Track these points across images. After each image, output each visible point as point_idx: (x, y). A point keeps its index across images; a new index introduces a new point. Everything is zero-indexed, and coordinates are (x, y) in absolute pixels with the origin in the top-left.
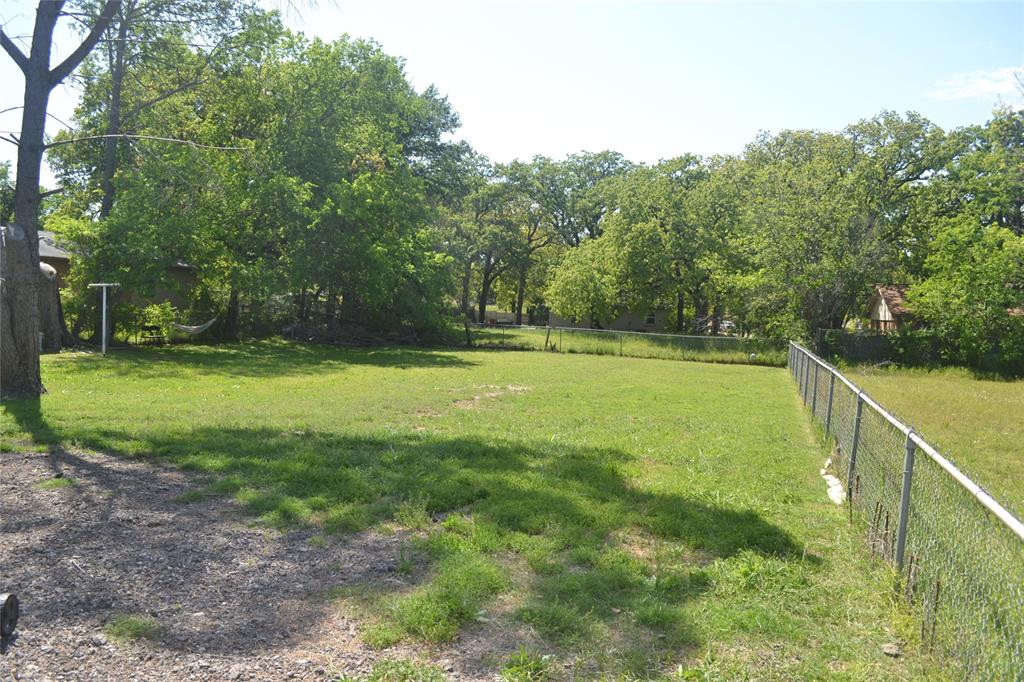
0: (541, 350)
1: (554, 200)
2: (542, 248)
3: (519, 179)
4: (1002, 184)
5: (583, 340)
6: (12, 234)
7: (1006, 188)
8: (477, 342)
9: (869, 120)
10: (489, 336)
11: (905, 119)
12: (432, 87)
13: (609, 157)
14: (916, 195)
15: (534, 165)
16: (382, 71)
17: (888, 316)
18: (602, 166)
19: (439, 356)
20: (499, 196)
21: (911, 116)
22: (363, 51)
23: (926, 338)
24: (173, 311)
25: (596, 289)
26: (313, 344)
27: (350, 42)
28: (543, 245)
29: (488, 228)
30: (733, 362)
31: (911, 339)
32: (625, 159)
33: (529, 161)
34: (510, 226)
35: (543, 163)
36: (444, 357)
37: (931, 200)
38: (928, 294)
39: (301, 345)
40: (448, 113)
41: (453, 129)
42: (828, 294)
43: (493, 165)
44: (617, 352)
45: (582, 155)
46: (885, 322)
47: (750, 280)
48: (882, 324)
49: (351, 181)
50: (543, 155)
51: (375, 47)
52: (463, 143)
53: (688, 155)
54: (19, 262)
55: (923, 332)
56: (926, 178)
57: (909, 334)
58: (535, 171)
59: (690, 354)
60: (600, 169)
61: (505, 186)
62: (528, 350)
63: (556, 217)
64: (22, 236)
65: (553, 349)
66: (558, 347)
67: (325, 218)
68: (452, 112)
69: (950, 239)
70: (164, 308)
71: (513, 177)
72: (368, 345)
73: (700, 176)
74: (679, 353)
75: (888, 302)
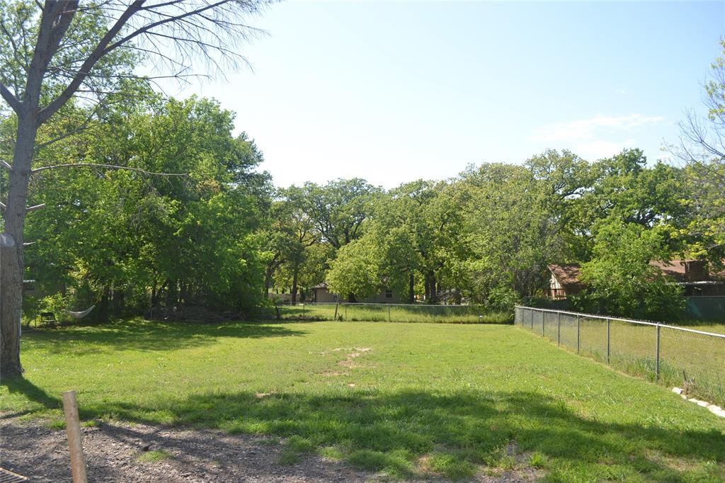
0: (331, 320)
1: (321, 214)
2: (310, 247)
3: (296, 198)
4: (635, 196)
5: (359, 311)
6: (5, 242)
7: (637, 199)
8: (284, 316)
9: (539, 156)
10: (291, 312)
11: (561, 155)
12: (243, 133)
13: (357, 183)
14: (572, 205)
15: (305, 189)
16: (222, 121)
17: (558, 286)
18: (352, 189)
19: (274, 328)
20: (281, 211)
21: (565, 153)
22: (206, 107)
23: (596, 299)
24: (63, 300)
25: (365, 276)
26: (169, 322)
27: (197, 100)
28: (311, 245)
29: (277, 235)
30: (469, 323)
31: (587, 301)
32: (368, 183)
33: (302, 186)
34: (290, 232)
35: (312, 188)
36: (277, 328)
37: (588, 207)
38: (594, 270)
39: (162, 323)
40: (255, 151)
41: (258, 163)
42: (528, 273)
43: (277, 189)
44: (387, 319)
45: (338, 181)
46: (555, 290)
47: (478, 265)
48: (553, 292)
49: (208, 200)
50: (311, 182)
51: (216, 104)
52: (265, 172)
53: (421, 181)
54: (10, 265)
55: (594, 295)
56: (576, 193)
57: (586, 297)
58: (307, 193)
59: (438, 318)
60: (352, 191)
61: (286, 203)
62: (323, 320)
63: (321, 225)
64: (13, 243)
65: (341, 319)
66: (344, 317)
67: (186, 227)
68: (258, 151)
69: (607, 233)
70: (57, 298)
71: (291, 197)
72: (213, 322)
73: (431, 195)
74: (429, 317)
75: (557, 276)
